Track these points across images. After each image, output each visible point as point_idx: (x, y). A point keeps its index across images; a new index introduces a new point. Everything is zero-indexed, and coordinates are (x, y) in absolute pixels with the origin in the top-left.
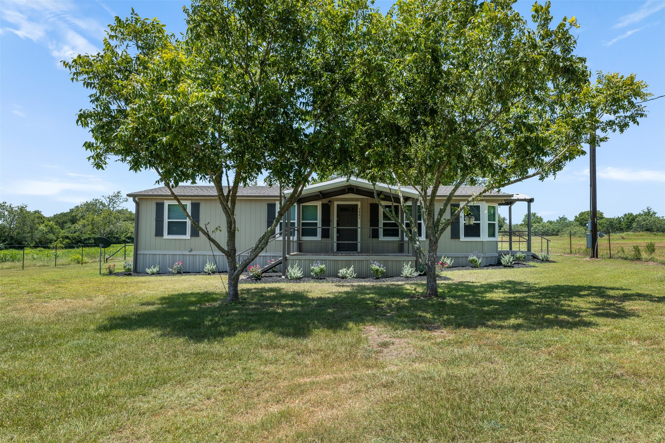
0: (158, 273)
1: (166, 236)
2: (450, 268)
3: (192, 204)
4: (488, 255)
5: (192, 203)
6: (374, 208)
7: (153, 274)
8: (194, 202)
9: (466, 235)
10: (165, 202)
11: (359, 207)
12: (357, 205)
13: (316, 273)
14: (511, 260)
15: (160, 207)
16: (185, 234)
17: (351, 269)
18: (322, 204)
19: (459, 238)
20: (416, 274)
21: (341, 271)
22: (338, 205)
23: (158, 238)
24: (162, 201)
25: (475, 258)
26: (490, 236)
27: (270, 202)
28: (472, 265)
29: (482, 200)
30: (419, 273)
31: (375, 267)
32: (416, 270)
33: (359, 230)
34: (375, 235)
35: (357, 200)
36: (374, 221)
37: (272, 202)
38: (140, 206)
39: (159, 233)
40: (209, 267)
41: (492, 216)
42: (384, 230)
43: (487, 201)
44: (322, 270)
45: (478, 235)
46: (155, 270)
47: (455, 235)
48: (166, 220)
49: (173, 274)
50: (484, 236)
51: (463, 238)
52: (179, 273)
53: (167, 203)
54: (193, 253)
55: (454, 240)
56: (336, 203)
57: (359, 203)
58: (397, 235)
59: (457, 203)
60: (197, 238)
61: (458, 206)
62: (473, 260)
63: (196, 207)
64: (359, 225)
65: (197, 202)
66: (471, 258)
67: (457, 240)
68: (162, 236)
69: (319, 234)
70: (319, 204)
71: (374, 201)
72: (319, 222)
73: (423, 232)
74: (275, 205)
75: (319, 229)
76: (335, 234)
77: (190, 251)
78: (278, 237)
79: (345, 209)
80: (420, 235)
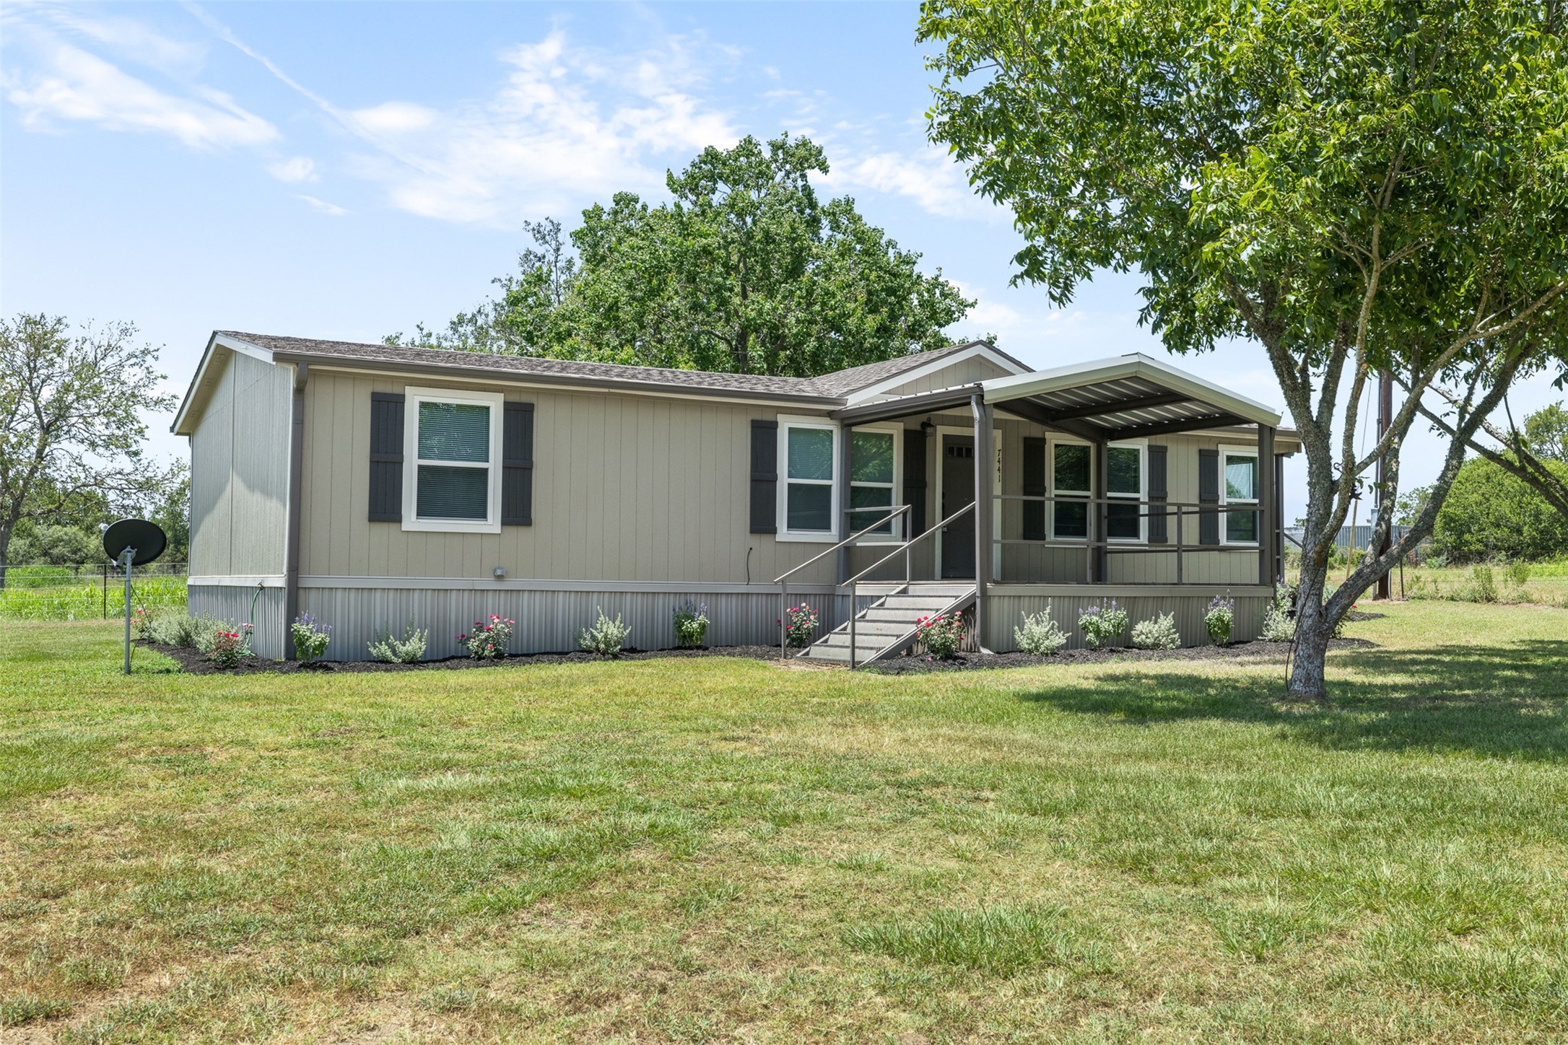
1: (411, 520)
3: (509, 408)
5: (506, 403)
8: (514, 398)
10: (409, 390)
15: (386, 410)
16: (482, 515)
18: (906, 432)
22: (945, 436)
23: (383, 529)
24: (396, 390)
27: (758, 417)
34: (1033, 528)
36: (1032, 487)
37: (767, 417)
38: (309, 402)
39: (385, 507)
40: (608, 630)
42: (1058, 516)
48: (412, 462)
52: (499, 657)
53: (414, 398)
54: (513, 584)
56: (942, 431)
57: (998, 435)
58: (1083, 533)
60: (525, 531)
63: (520, 418)
65: (525, 399)
68: (398, 519)
69: (896, 525)
70: (896, 430)
71: (1034, 430)
72: (896, 485)
73: (1144, 523)
74: (774, 425)
75: (898, 506)
76: (937, 525)
77: (500, 578)
78: (784, 533)
79: (959, 451)
80: (1135, 534)
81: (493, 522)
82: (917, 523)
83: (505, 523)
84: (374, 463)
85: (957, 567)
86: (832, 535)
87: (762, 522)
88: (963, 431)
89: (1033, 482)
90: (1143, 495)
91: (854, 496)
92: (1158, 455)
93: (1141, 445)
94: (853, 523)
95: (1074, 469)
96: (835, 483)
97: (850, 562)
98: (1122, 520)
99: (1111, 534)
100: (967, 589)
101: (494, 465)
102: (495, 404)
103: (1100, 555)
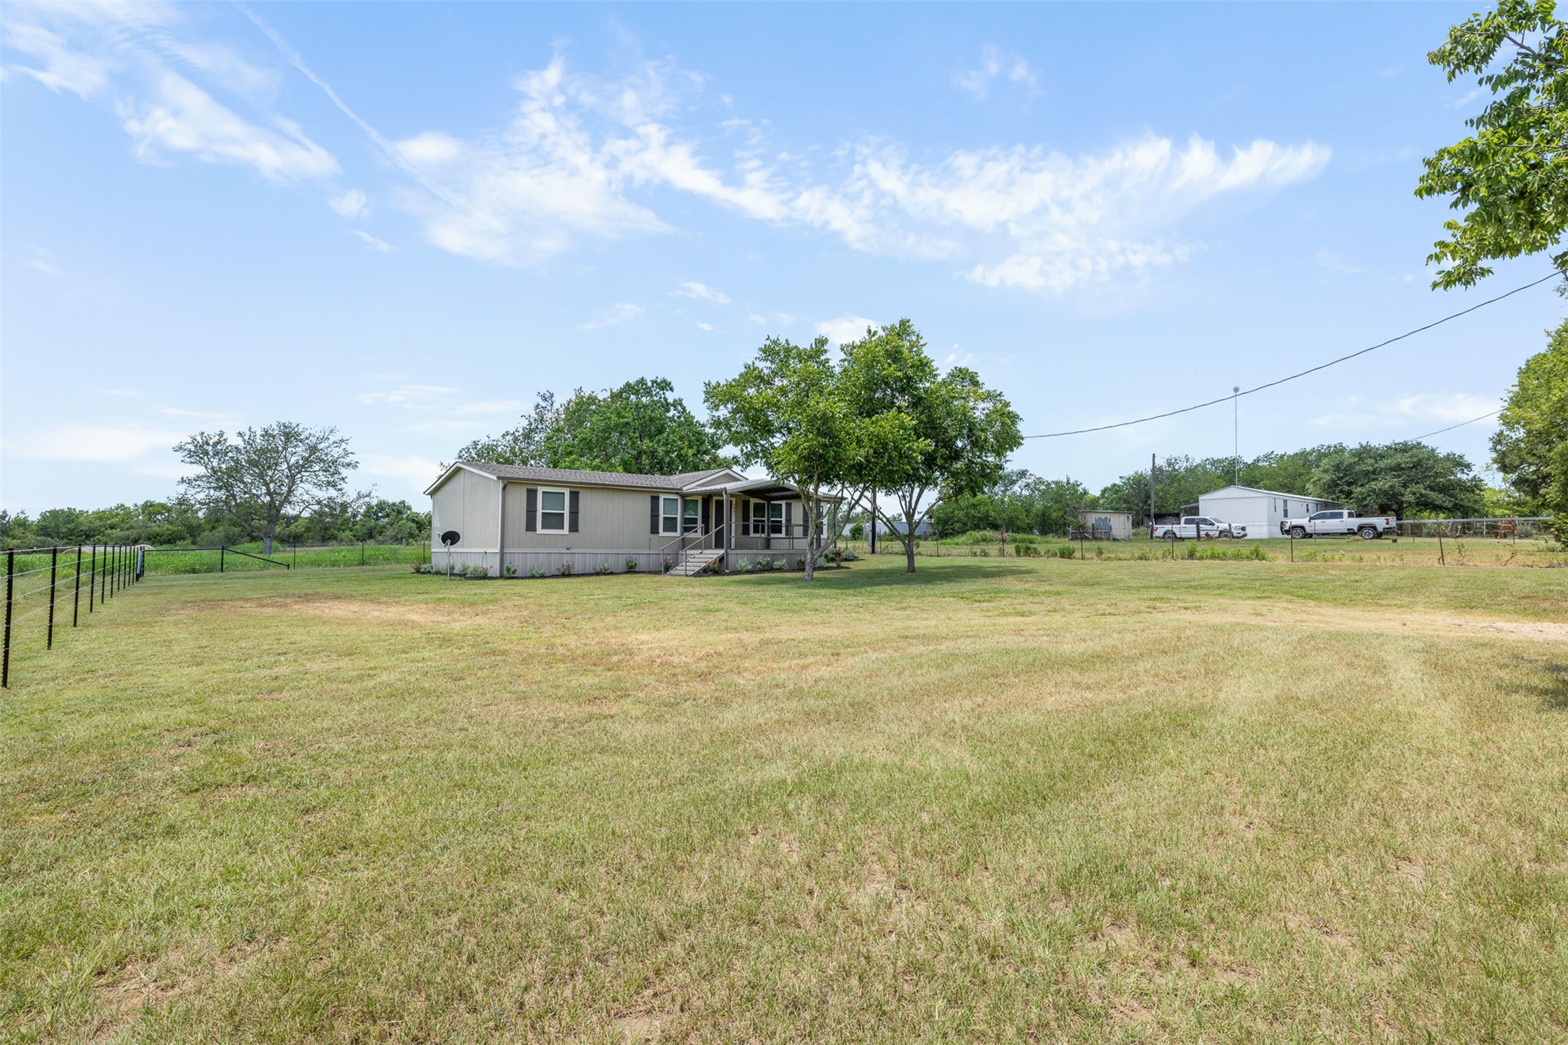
1: (539, 530)
5: (570, 492)
6: (745, 505)
8: (573, 490)
10: (539, 488)
11: (734, 503)
15: (532, 494)
16: (563, 528)
18: (703, 501)
23: (530, 533)
24: (535, 487)
27: (653, 494)
33: (734, 526)
34: (746, 531)
37: (657, 495)
38: (507, 492)
39: (531, 525)
42: (754, 525)
48: (540, 511)
52: (564, 574)
54: (571, 551)
56: (714, 501)
57: (734, 500)
60: (576, 534)
63: (575, 496)
64: (734, 521)
65: (576, 490)
68: (535, 530)
69: (699, 531)
70: (700, 499)
71: (747, 498)
72: (699, 517)
73: (784, 529)
74: (658, 498)
75: (700, 524)
76: (713, 530)
77: (568, 549)
78: (662, 533)
79: (720, 504)
80: (781, 532)
81: (566, 530)
82: (706, 531)
83: (570, 531)
84: (528, 512)
85: (719, 544)
86: (678, 533)
87: (654, 530)
88: (720, 498)
89: (746, 517)
90: (783, 520)
91: (686, 521)
92: (789, 506)
93: (783, 503)
94: (686, 530)
95: (759, 509)
96: (679, 517)
97: (684, 544)
98: (776, 528)
99: (773, 532)
100: (721, 552)
101: (566, 512)
102: (567, 492)
103: (768, 540)
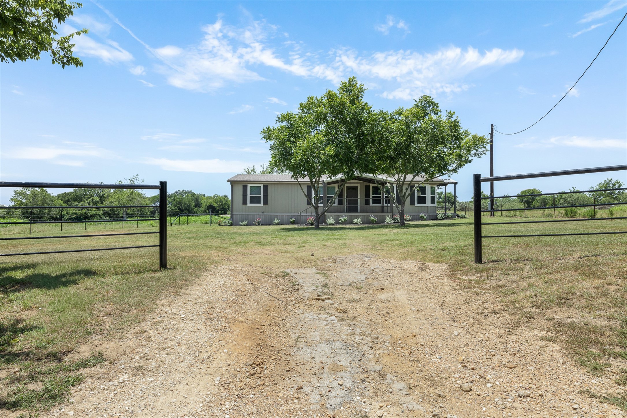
0: (247, 225)
1: (249, 204)
2: (409, 220)
3: (264, 186)
4: (431, 214)
6: (367, 188)
7: (245, 225)
8: (265, 185)
9: (419, 203)
10: (248, 185)
11: (359, 187)
12: (358, 186)
13: (342, 221)
14: (443, 216)
15: (245, 188)
16: (260, 203)
17: (360, 219)
18: (338, 186)
19: (415, 205)
20: (392, 222)
21: (354, 220)
22: (347, 186)
23: (244, 206)
24: (246, 184)
25: (423, 215)
26: (431, 203)
27: (307, 185)
28: (421, 219)
29: (427, 184)
30: (394, 221)
31: (372, 218)
32: (393, 220)
33: (359, 200)
35: (358, 183)
36: (367, 195)
37: (310, 185)
38: (234, 187)
39: (245, 202)
40: (276, 221)
41: (433, 192)
42: (373, 199)
43: (430, 184)
44: (345, 220)
45: (425, 203)
46: (246, 223)
47: (412, 203)
48: (249, 195)
49: (256, 225)
50: (428, 203)
51: (417, 204)
52: (259, 225)
53: (249, 186)
54: (265, 214)
55: (412, 206)
57: (359, 185)
58: (380, 203)
59: (413, 185)
60: (267, 205)
61: (414, 186)
62: (422, 216)
63: (266, 188)
64: (359, 197)
65: (267, 185)
66: (421, 215)
67: (414, 206)
68: (247, 204)
70: (336, 186)
71: (368, 184)
77: (263, 213)
83: (263, 204)
84: (243, 196)
91: (328, 198)
96: (323, 196)
101: (262, 195)
102: (262, 186)
